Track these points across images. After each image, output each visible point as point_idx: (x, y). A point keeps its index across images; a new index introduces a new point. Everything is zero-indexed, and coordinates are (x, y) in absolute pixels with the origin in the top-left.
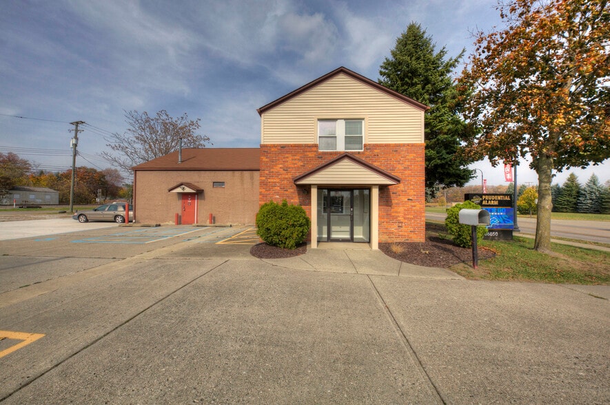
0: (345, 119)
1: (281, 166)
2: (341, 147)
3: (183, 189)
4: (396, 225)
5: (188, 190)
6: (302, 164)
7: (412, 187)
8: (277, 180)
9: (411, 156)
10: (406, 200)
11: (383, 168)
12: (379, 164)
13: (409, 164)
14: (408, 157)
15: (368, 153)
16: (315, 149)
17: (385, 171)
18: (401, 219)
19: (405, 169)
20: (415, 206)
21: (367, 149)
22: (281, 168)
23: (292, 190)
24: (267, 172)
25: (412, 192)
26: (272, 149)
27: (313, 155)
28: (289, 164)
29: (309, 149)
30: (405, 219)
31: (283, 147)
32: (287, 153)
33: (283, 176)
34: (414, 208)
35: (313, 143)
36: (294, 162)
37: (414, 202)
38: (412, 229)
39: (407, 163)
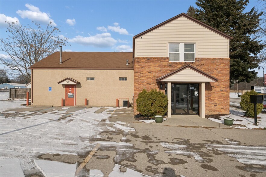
0: (184, 43)
1: (147, 70)
2: (182, 59)
3: (68, 82)
4: (213, 105)
5: (71, 83)
6: (160, 69)
7: (222, 83)
8: (145, 79)
9: (222, 65)
10: (219, 90)
11: (206, 72)
12: (204, 69)
13: (221, 69)
14: (220, 66)
15: (198, 63)
16: (167, 60)
17: (208, 74)
18: (216, 101)
19: (219, 72)
20: (224, 94)
21: (197, 61)
22: (147, 71)
23: (154, 85)
24: (139, 74)
25: (222, 86)
26: (142, 60)
27: (166, 64)
28: (152, 69)
29: (164, 60)
30: (218, 101)
31: (148, 59)
32: (151, 62)
33: (149, 76)
34: (224, 95)
35: (166, 57)
36: (155, 68)
37: (223, 92)
38: (222, 107)
39: (220, 69)
